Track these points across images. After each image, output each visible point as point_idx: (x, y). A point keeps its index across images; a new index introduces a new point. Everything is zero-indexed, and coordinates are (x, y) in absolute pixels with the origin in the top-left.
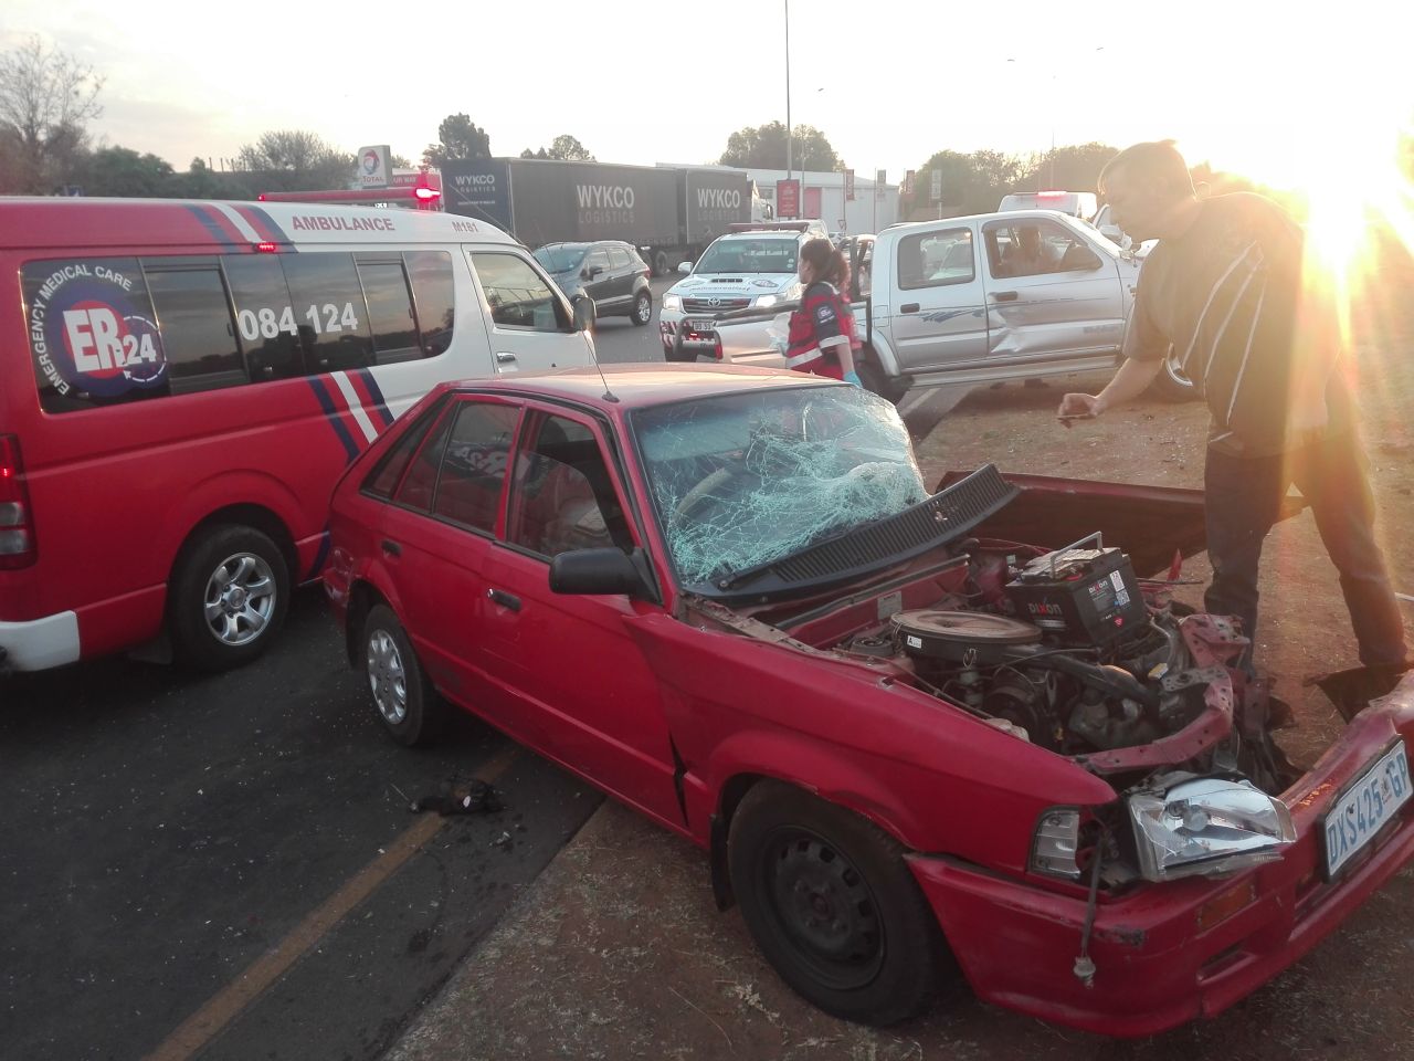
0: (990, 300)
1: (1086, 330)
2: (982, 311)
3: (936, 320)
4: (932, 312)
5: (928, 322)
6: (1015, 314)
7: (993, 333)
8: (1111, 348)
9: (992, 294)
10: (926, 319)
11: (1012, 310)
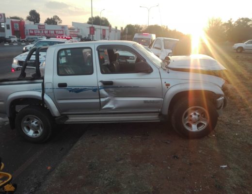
0: (100, 84)
1: (145, 102)
2: (96, 89)
3: (75, 92)
4: (73, 88)
5: (71, 92)
6: (112, 91)
7: (102, 100)
8: (157, 110)
9: (101, 81)
10: (70, 91)
11: (111, 89)
